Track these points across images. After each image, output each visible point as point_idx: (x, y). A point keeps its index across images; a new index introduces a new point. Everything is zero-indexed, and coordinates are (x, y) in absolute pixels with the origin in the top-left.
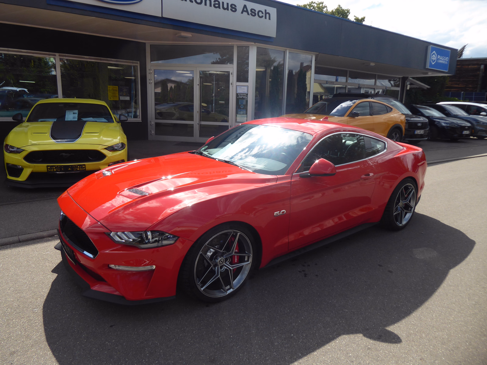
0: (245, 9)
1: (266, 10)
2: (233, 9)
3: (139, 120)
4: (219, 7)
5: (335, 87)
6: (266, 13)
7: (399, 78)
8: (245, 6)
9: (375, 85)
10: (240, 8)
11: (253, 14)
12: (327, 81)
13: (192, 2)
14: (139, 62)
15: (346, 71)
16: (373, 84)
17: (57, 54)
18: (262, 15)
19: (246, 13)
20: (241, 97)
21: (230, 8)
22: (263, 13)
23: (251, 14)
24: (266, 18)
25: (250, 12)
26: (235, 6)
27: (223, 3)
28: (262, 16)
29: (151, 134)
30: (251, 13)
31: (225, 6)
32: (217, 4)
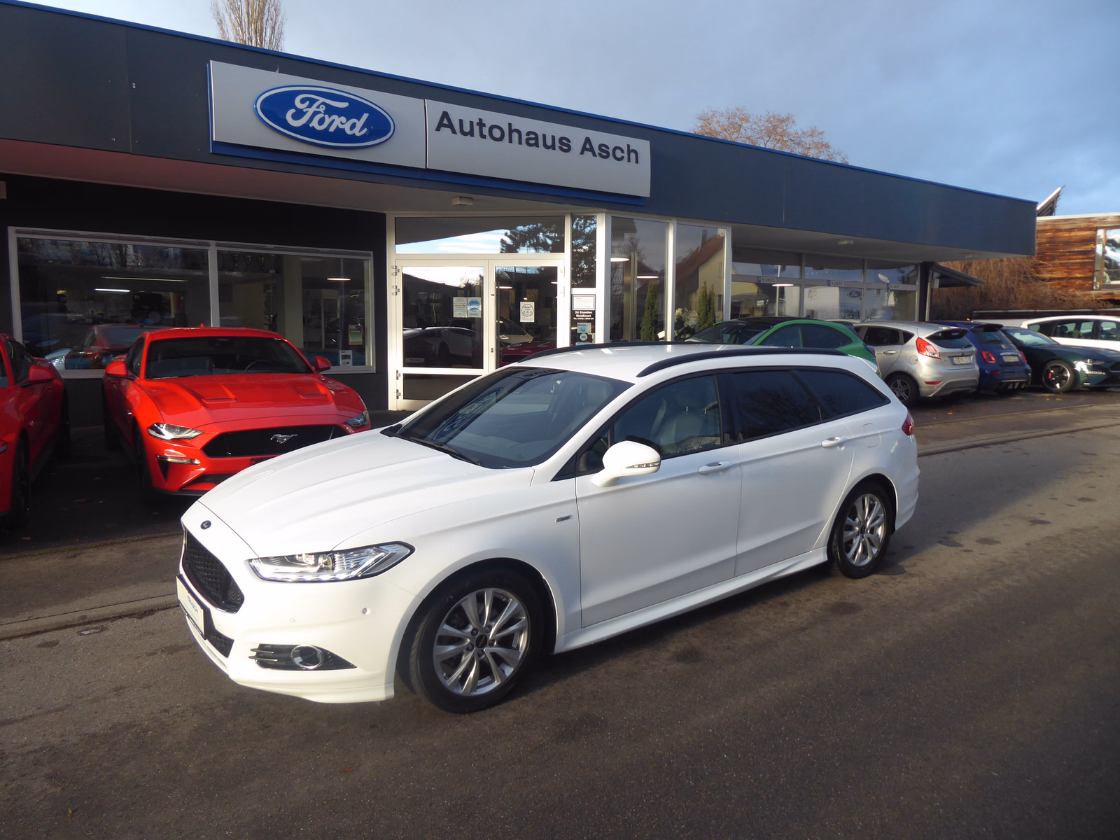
0: (588, 146)
1: (629, 146)
2: (565, 148)
3: (370, 369)
4: (536, 145)
5: (776, 287)
6: (629, 151)
7: (916, 265)
8: (588, 140)
9: (864, 281)
10: (577, 144)
11: (604, 154)
12: (758, 277)
13: (484, 137)
14: (371, 253)
15: (800, 255)
18: (623, 155)
19: (590, 154)
20: (579, 317)
21: (557, 144)
22: (623, 152)
23: (600, 155)
24: (629, 161)
25: (597, 151)
26: (569, 141)
27: (544, 136)
28: (623, 158)
29: (396, 398)
30: (599, 153)
31: (549, 143)
32: (532, 139)
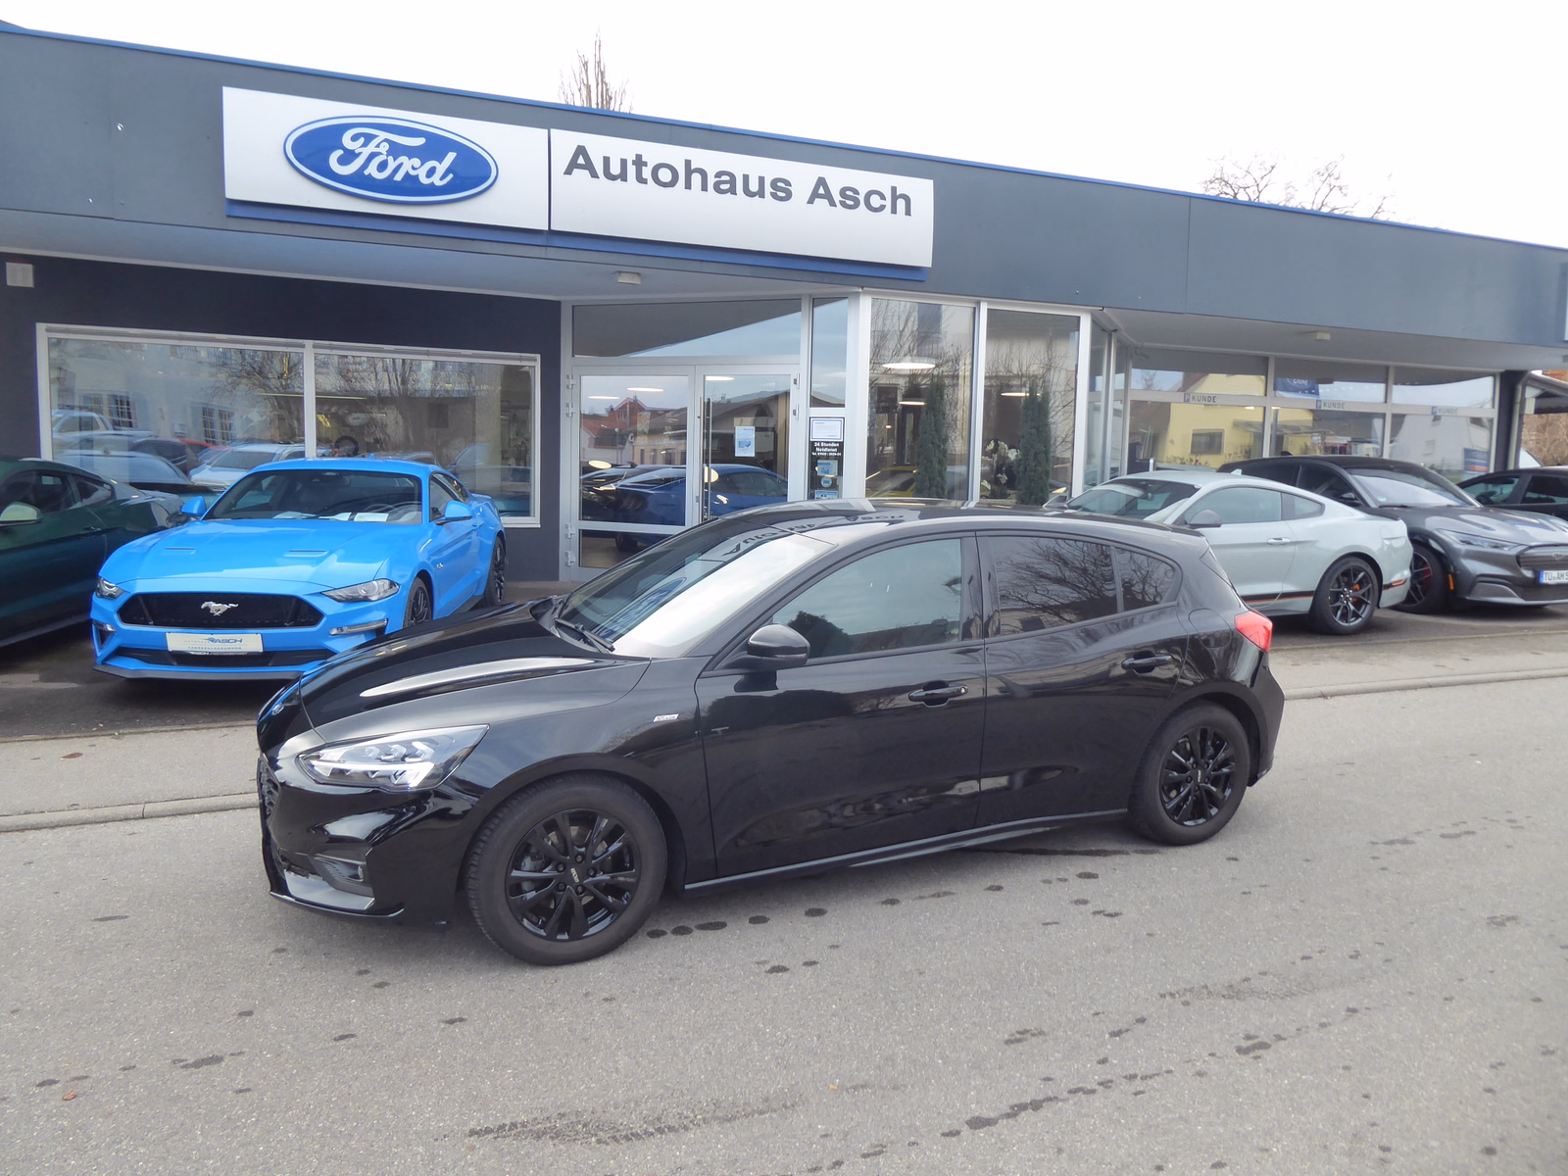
0: (821, 191)
1: (894, 189)
2: (780, 194)
3: (533, 521)
4: (733, 191)
7: (1493, 376)
8: (821, 182)
9: (1386, 402)
10: (802, 186)
11: (851, 203)
13: (644, 181)
14: (538, 356)
16: (1382, 399)
17: (309, 343)
18: (883, 202)
19: (824, 202)
20: (821, 452)
21: (768, 189)
22: (883, 197)
23: (843, 204)
24: (894, 211)
25: (837, 198)
26: (788, 183)
27: (746, 178)
28: (882, 207)
29: (567, 565)
30: (840, 202)
31: (754, 187)
32: (725, 182)
